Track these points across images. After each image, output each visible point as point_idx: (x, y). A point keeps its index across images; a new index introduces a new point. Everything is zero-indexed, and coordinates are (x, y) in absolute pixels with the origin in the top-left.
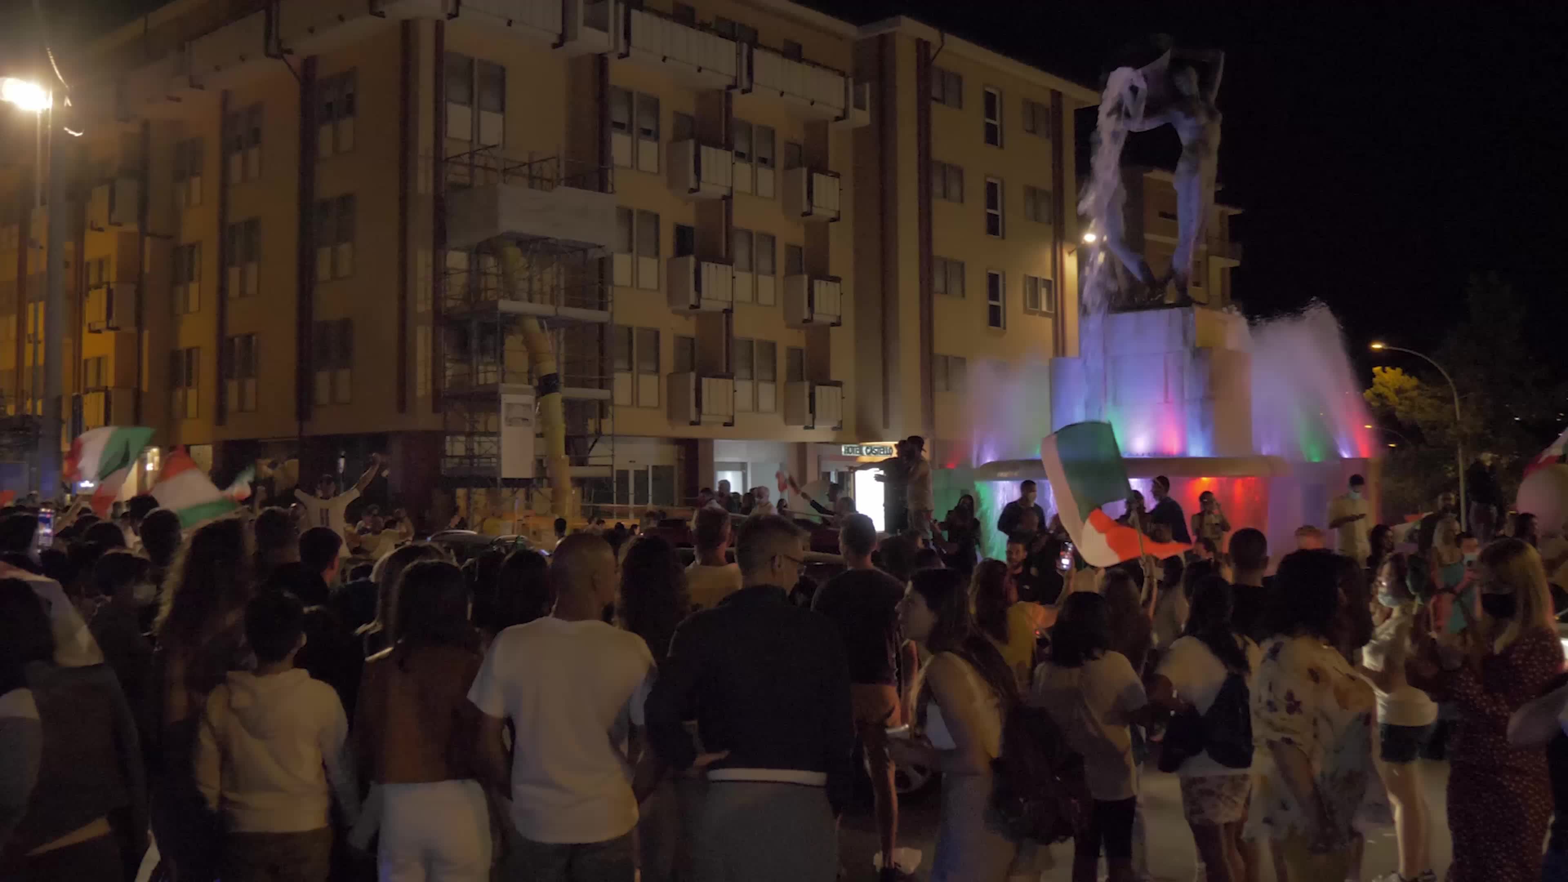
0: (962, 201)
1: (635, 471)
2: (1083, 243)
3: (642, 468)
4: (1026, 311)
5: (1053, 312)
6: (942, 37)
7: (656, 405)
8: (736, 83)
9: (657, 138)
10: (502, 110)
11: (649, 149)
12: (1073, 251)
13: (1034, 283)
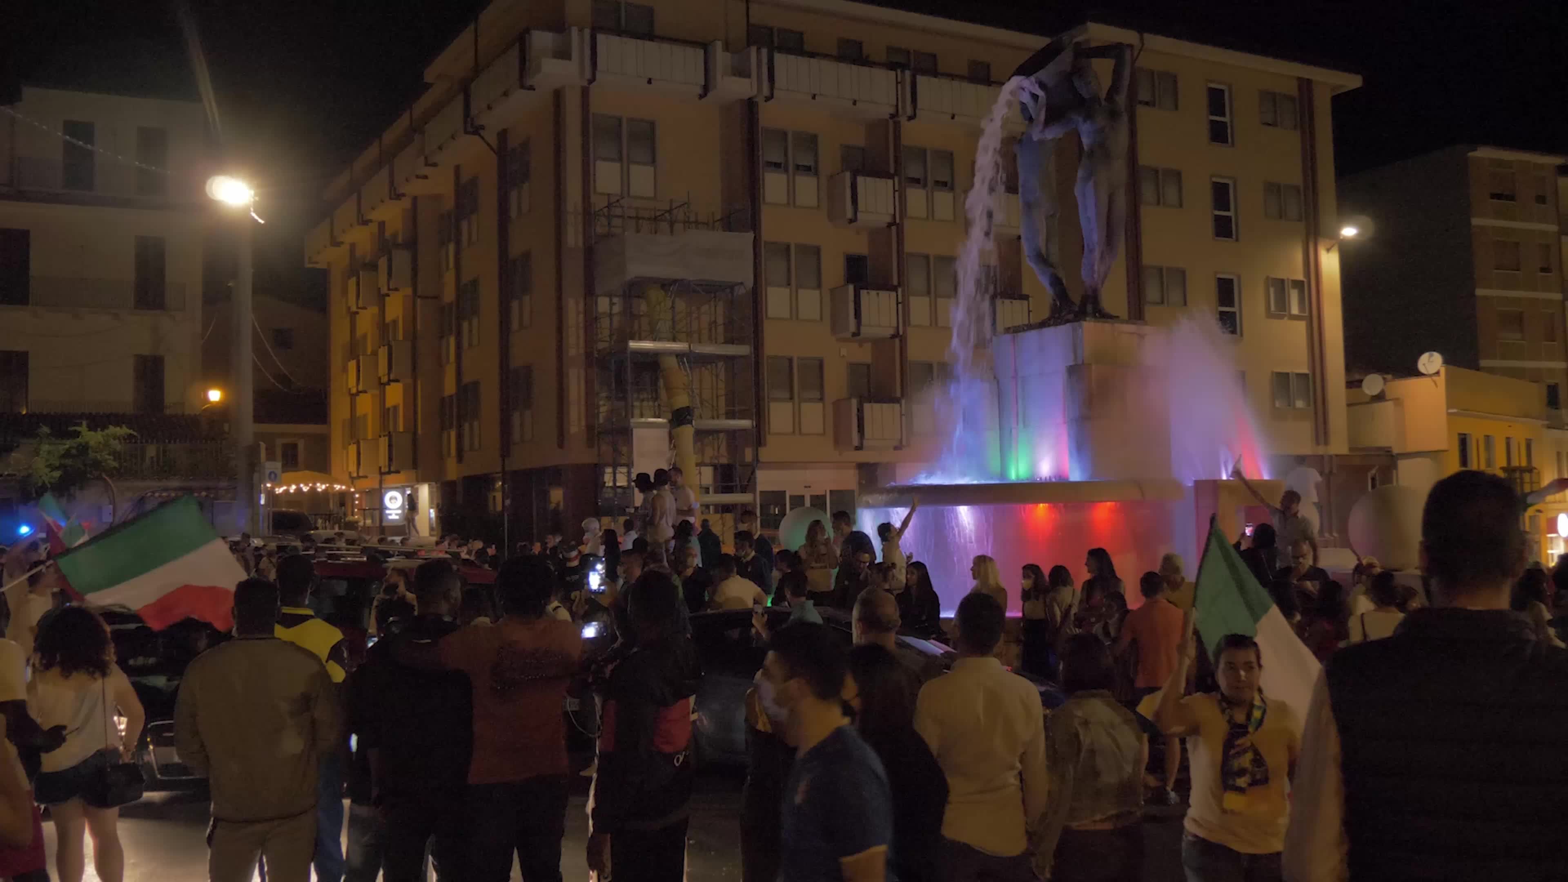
0: (1181, 206)
1: (811, 496)
2: (1341, 238)
3: (820, 492)
4: (1269, 315)
5: (1307, 314)
6: (1142, 40)
7: (821, 431)
8: (897, 110)
9: (816, 173)
10: (653, 162)
11: (807, 187)
12: (1332, 246)
13: (1280, 285)
